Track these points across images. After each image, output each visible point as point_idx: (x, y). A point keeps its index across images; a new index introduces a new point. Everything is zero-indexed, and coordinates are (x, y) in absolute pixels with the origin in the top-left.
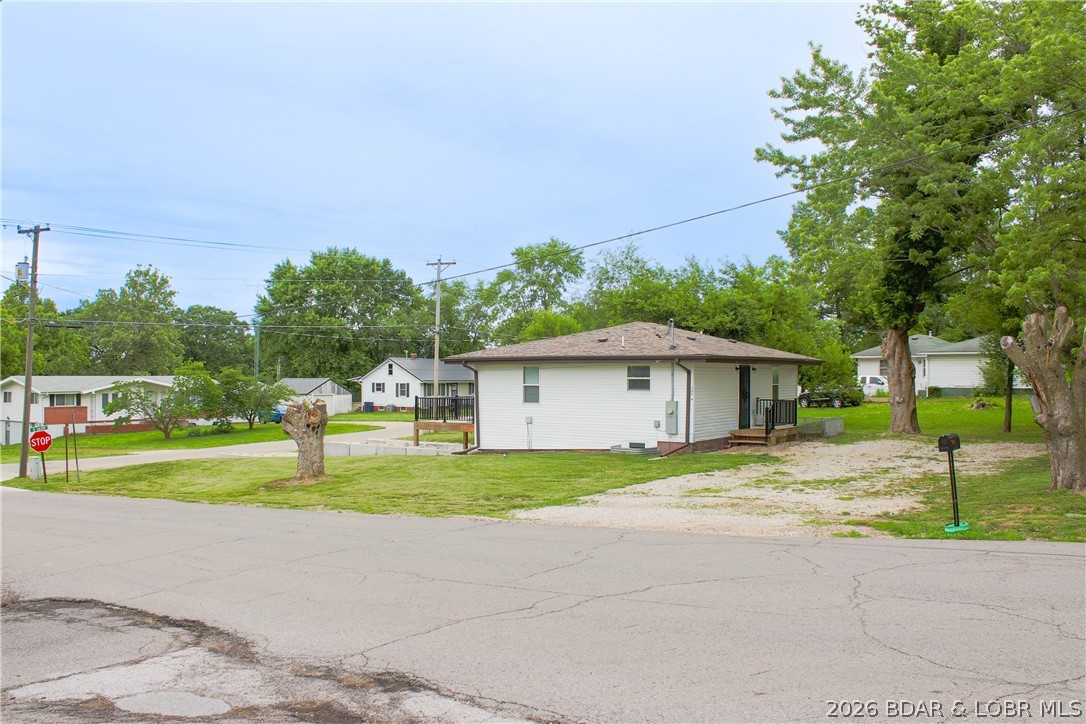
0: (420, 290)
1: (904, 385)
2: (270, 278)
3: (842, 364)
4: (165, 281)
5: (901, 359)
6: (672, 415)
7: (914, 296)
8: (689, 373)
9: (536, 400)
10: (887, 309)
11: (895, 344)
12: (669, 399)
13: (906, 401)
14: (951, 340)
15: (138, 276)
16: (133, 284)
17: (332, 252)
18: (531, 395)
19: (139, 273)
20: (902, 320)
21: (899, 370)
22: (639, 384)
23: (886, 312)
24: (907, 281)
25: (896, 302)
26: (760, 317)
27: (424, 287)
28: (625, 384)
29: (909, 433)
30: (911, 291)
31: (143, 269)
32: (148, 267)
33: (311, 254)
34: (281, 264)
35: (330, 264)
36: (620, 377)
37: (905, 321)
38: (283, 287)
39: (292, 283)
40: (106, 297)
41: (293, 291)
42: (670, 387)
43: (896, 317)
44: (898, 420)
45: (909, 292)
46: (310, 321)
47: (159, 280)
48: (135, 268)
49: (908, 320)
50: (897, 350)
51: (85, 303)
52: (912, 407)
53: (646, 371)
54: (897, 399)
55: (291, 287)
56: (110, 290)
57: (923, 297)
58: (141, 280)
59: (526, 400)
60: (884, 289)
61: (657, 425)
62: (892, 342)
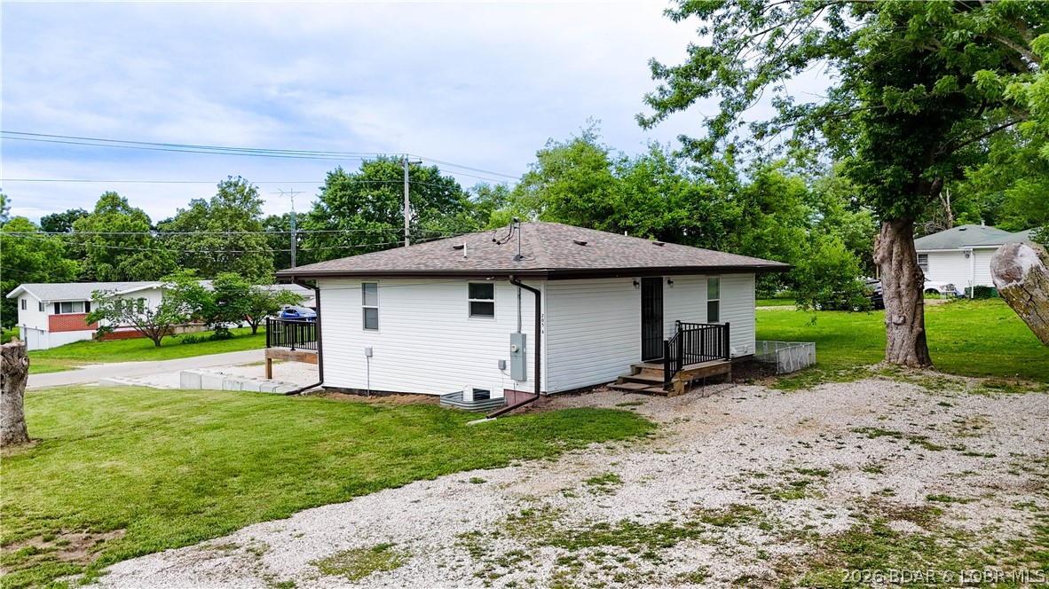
0: (467, 195)
1: (905, 299)
2: (324, 185)
3: (842, 265)
4: (252, 191)
5: (900, 263)
6: (518, 353)
7: (916, 174)
8: (538, 294)
9: (376, 328)
10: (875, 192)
11: (892, 242)
12: (515, 331)
13: (909, 322)
14: (1011, 230)
15: (229, 187)
16: (224, 194)
17: (382, 160)
18: (371, 320)
19: (230, 185)
20: (898, 208)
21: (898, 278)
22: (482, 309)
23: (874, 197)
24: (906, 150)
25: (887, 182)
26: (731, 211)
27: (471, 192)
28: (466, 309)
29: (912, 366)
30: (914, 164)
31: (233, 180)
32: (237, 180)
33: (362, 162)
34: (333, 172)
35: (378, 171)
36: (460, 298)
37: (903, 209)
38: (332, 194)
39: (341, 190)
40: (199, 206)
41: (341, 197)
42: (516, 313)
43: (890, 204)
44: (896, 347)
45: (909, 165)
46: (356, 225)
47: (247, 190)
48: (226, 180)
49: (907, 207)
50: (895, 250)
51: (182, 212)
52: (917, 329)
53: (488, 291)
54: (895, 318)
55: (339, 194)
56: (201, 200)
57: (929, 173)
58: (231, 190)
59: (366, 327)
60: (868, 164)
61: (503, 366)
62: (888, 240)
